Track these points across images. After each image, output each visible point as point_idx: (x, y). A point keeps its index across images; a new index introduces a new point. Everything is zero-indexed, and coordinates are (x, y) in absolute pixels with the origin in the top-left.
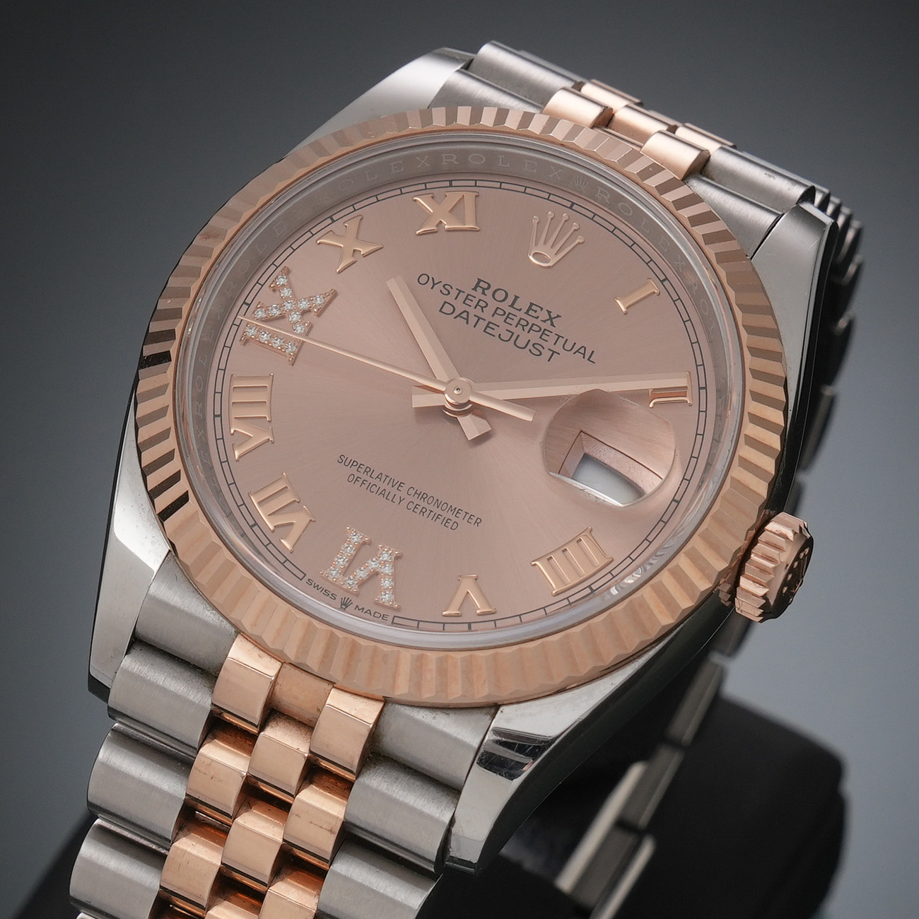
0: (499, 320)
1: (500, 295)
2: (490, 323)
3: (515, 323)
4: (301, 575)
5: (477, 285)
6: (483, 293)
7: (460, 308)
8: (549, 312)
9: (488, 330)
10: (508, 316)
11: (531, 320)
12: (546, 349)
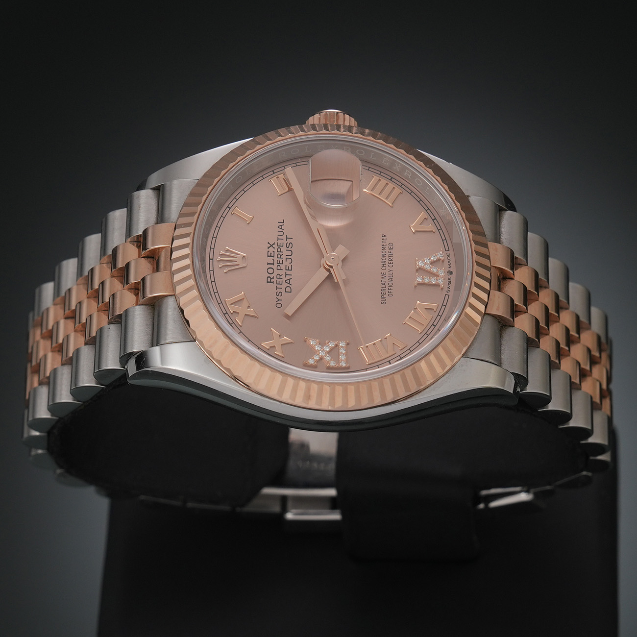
0: (283, 267)
1: (270, 271)
2: (286, 270)
3: (281, 260)
4: (447, 296)
5: (270, 282)
6: (273, 278)
7: (285, 285)
8: (268, 248)
9: (290, 269)
10: (279, 264)
11: (276, 253)
12: (287, 242)
